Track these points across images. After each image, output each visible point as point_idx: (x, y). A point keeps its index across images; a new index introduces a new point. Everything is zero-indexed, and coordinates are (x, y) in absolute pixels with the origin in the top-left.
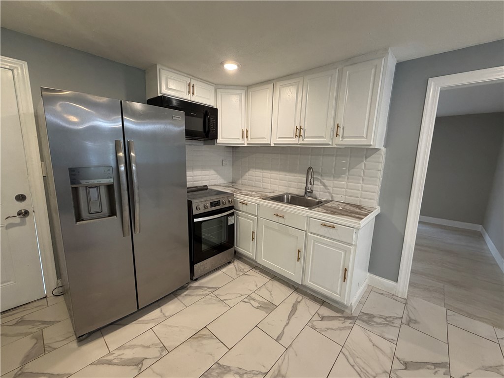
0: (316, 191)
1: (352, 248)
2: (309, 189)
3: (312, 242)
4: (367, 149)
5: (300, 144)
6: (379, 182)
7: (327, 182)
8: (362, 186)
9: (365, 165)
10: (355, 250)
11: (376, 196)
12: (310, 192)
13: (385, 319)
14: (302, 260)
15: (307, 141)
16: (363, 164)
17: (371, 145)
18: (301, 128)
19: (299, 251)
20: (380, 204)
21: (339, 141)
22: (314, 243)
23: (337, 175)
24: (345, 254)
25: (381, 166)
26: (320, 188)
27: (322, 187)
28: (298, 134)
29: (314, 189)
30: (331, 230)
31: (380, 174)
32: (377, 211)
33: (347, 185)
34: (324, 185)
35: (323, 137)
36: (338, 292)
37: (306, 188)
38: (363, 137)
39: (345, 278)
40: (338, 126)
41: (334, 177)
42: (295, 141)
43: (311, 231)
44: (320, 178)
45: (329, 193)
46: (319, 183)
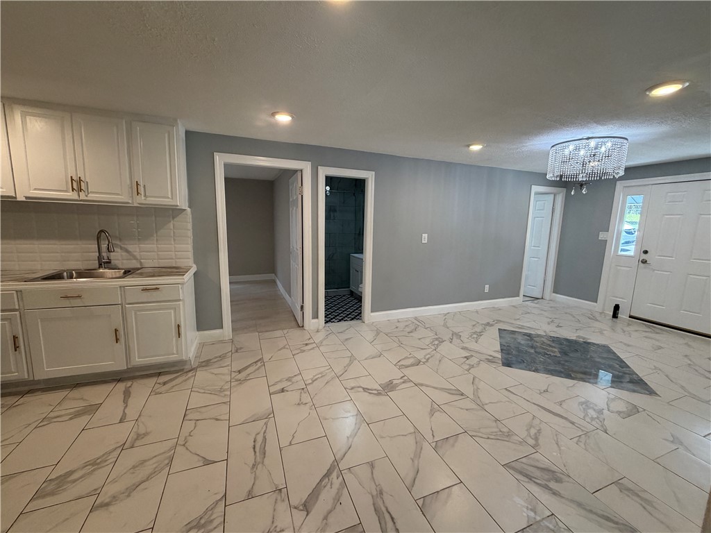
0: (116, 260)
1: (181, 303)
2: (106, 258)
3: (133, 314)
4: (173, 210)
5: (81, 201)
6: (190, 241)
7: (130, 248)
8: (175, 247)
9: (174, 225)
10: (184, 305)
11: (190, 254)
12: (107, 262)
13: (220, 357)
14: (122, 340)
15: (92, 197)
16: (171, 225)
17: (178, 206)
18: (80, 180)
19: (116, 330)
20: (195, 263)
21: (140, 200)
22: (135, 314)
23: (143, 236)
24: (175, 312)
25: (190, 226)
26: (122, 255)
27: (124, 254)
28: (75, 187)
29: (112, 258)
30: (155, 293)
31: (190, 233)
32: (194, 269)
33: (157, 247)
34: (127, 251)
35: (118, 194)
36: (175, 352)
37: (100, 258)
38: (168, 198)
39: (179, 334)
40: (137, 184)
41: (139, 239)
42: (71, 195)
43: (128, 302)
44: (118, 242)
45: (137, 259)
46: (119, 250)
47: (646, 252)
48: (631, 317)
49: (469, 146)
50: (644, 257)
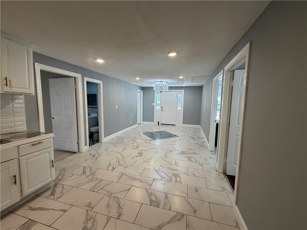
6: (25, 115)
9: (13, 105)
11: (25, 123)
22: (26, 162)
25: (24, 106)
38: (27, 89)
47: (162, 108)
48: (161, 124)
49: (136, 78)
50: (162, 109)
